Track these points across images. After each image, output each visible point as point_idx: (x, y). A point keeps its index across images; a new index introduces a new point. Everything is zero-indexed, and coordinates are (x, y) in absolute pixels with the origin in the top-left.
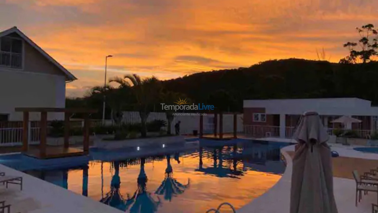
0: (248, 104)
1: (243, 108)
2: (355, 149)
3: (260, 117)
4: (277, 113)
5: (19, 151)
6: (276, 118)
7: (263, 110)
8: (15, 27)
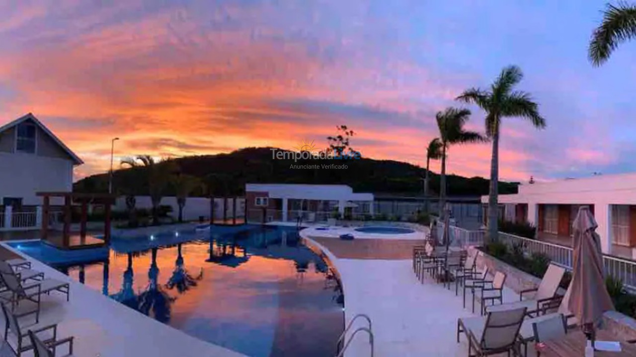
0: (250, 188)
1: (245, 192)
2: (356, 230)
3: (262, 200)
4: (279, 197)
5: (38, 238)
6: (278, 203)
7: (266, 194)
8: (30, 114)
